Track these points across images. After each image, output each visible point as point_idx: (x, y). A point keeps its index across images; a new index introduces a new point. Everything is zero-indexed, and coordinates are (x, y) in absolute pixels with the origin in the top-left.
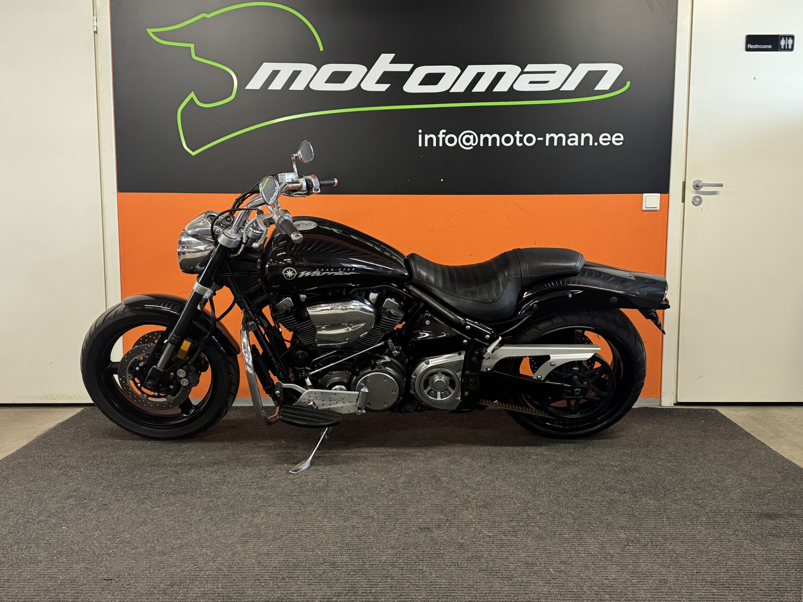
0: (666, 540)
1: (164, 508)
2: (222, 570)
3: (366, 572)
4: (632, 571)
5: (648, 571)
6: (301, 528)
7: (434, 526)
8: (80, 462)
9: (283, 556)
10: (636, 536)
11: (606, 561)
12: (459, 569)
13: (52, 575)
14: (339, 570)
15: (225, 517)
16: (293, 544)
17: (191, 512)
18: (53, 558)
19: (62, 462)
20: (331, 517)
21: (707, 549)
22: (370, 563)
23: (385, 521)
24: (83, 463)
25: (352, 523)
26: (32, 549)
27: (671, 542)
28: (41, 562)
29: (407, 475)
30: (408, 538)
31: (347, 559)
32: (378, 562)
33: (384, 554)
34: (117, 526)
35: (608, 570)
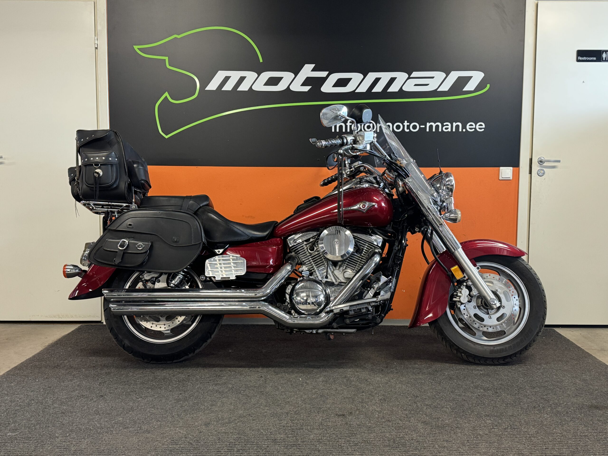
0: (522, 425)
1: (145, 399)
2: (192, 444)
3: (299, 446)
4: (497, 447)
5: (509, 447)
6: (248, 414)
7: (347, 413)
8: (80, 365)
9: (236, 434)
10: (499, 422)
11: (477, 440)
12: (369, 445)
13: (66, 447)
14: (279, 445)
15: (191, 405)
16: (243, 426)
17: (166, 402)
18: (66, 435)
19: (67, 365)
20: (271, 406)
21: (552, 431)
22: (302, 440)
23: (310, 409)
24: (83, 366)
25: (286, 410)
26: (50, 428)
27: (525, 426)
28: (57, 437)
29: (324, 375)
30: (328, 422)
31: (285, 437)
32: (308, 439)
33: (312, 434)
34: (112, 412)
35: (480, 446)
